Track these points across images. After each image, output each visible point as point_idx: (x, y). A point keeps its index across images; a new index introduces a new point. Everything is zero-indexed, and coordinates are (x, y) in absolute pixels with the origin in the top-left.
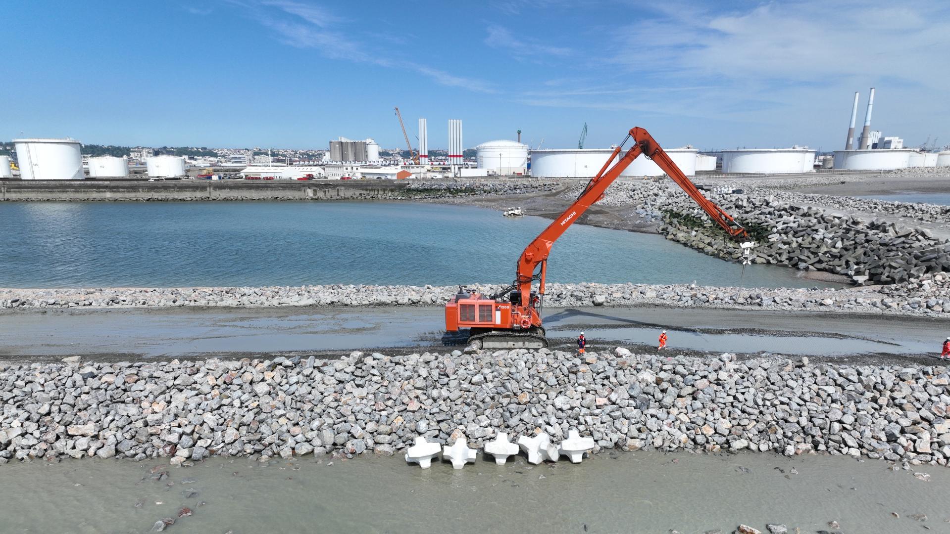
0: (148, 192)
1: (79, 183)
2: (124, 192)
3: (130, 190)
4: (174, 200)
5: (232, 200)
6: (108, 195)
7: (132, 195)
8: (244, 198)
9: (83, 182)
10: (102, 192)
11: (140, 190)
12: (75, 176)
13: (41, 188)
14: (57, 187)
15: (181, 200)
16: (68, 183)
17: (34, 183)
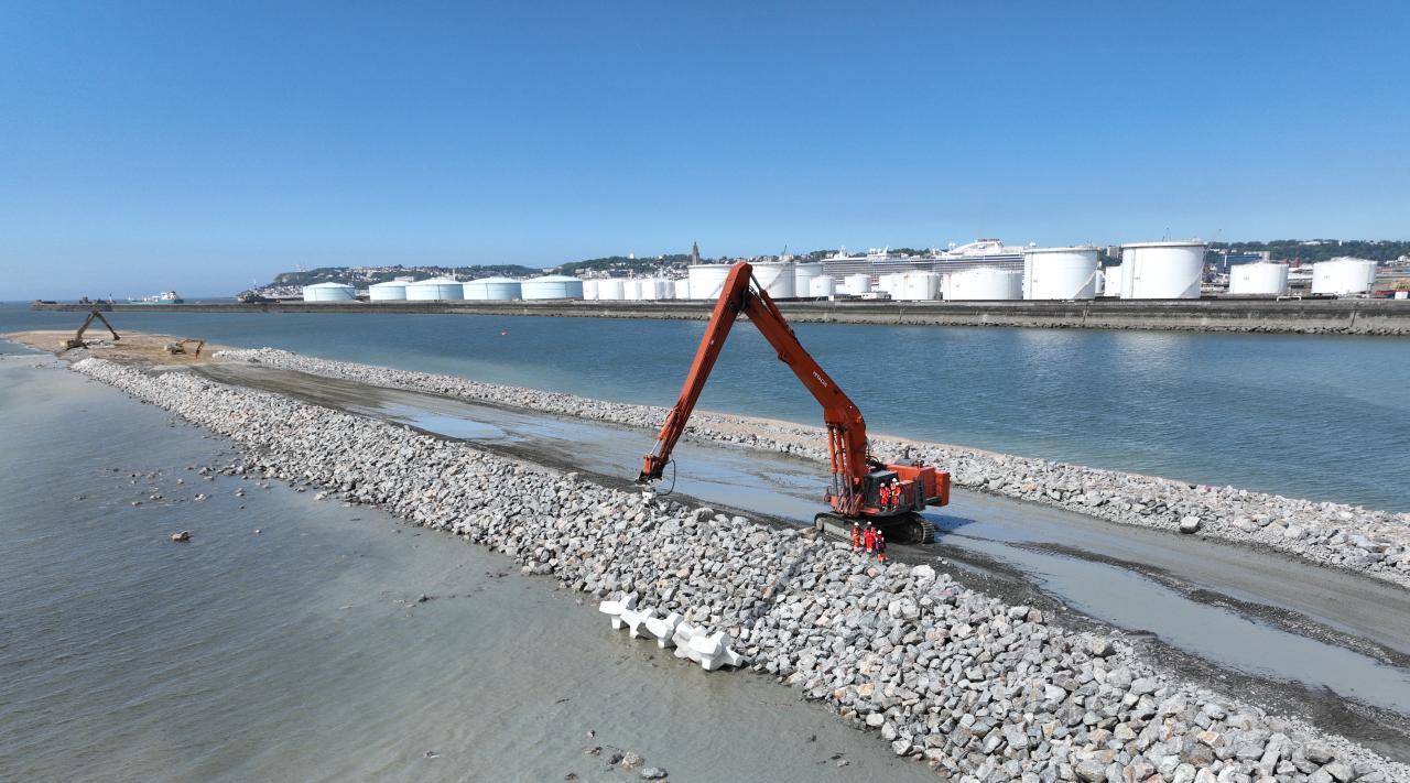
0: (1260, 318)
1: (1171, 303)
2: (1226, 317)
3: (1235, 315)
4: (1290, 331)
5: (1380, 334)
6: (1205, 322)
7: (1234, 323)
8: (1404, 332)
9: (1176, 303)
10: (1198, 317)
11: (1249, 315)
12: (1184, 293)
13: (1126, 310)
14: (1145, 310)
15: (1299, 332)
16: (1159, 303)
17: (1132, 303)
